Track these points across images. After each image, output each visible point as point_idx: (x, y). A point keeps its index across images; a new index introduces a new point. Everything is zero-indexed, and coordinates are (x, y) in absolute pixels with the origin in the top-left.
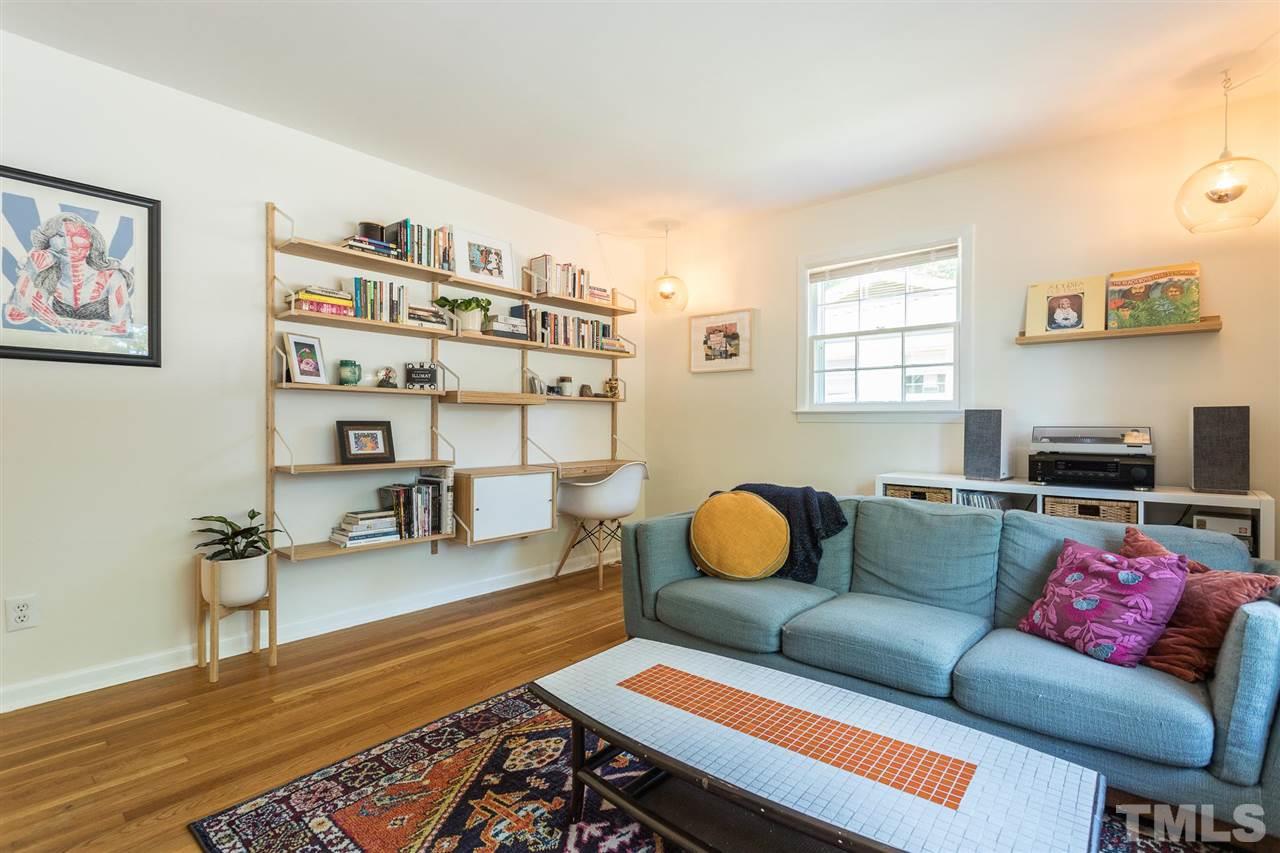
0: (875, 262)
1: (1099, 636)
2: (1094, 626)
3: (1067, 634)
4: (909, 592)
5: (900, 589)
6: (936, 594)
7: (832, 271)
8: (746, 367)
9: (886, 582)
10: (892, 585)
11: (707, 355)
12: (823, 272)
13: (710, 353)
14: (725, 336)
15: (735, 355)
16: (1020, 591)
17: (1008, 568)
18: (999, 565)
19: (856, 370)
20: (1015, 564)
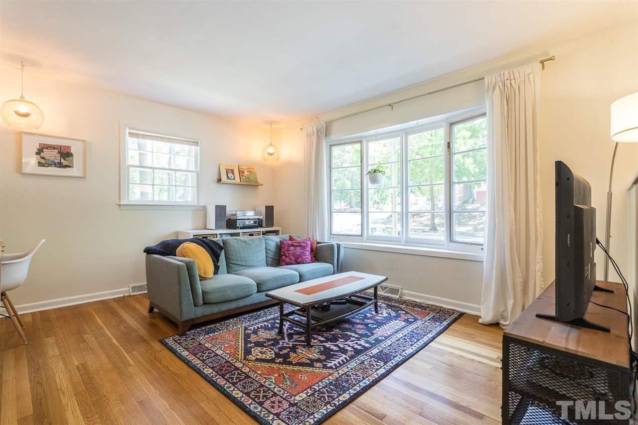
0: (166, 138)
1: (306, 258)
2: (304, 257)
3: (298, 261)
4: (249, 266)
5: (246, 266)
6: (256, 264)
7: (143, 135)
8: (81, 175)
9: (242, 265)
10: (244, 266)
11: (39, 163)
12: (138, 134)
13: (43, 161)
14: (59, 153)
15: (69, 167)
16: (273, 257)
17: (268, 252)
18: (266, 252)
19: (153, 185)
20: (270, 250)
